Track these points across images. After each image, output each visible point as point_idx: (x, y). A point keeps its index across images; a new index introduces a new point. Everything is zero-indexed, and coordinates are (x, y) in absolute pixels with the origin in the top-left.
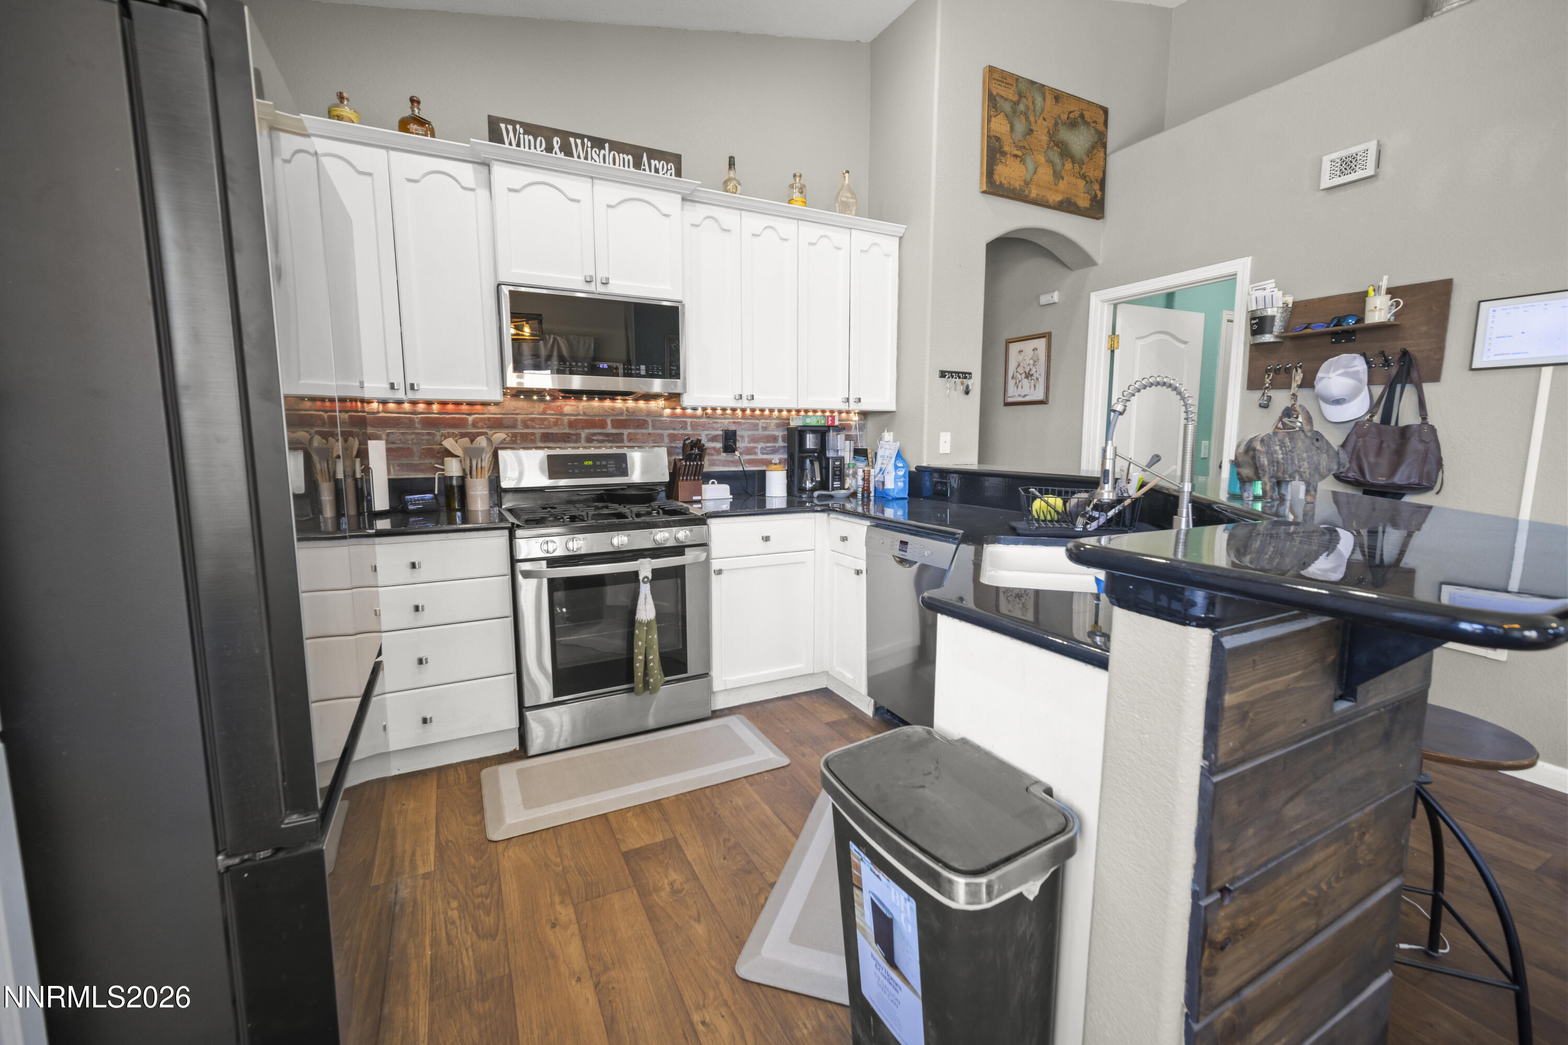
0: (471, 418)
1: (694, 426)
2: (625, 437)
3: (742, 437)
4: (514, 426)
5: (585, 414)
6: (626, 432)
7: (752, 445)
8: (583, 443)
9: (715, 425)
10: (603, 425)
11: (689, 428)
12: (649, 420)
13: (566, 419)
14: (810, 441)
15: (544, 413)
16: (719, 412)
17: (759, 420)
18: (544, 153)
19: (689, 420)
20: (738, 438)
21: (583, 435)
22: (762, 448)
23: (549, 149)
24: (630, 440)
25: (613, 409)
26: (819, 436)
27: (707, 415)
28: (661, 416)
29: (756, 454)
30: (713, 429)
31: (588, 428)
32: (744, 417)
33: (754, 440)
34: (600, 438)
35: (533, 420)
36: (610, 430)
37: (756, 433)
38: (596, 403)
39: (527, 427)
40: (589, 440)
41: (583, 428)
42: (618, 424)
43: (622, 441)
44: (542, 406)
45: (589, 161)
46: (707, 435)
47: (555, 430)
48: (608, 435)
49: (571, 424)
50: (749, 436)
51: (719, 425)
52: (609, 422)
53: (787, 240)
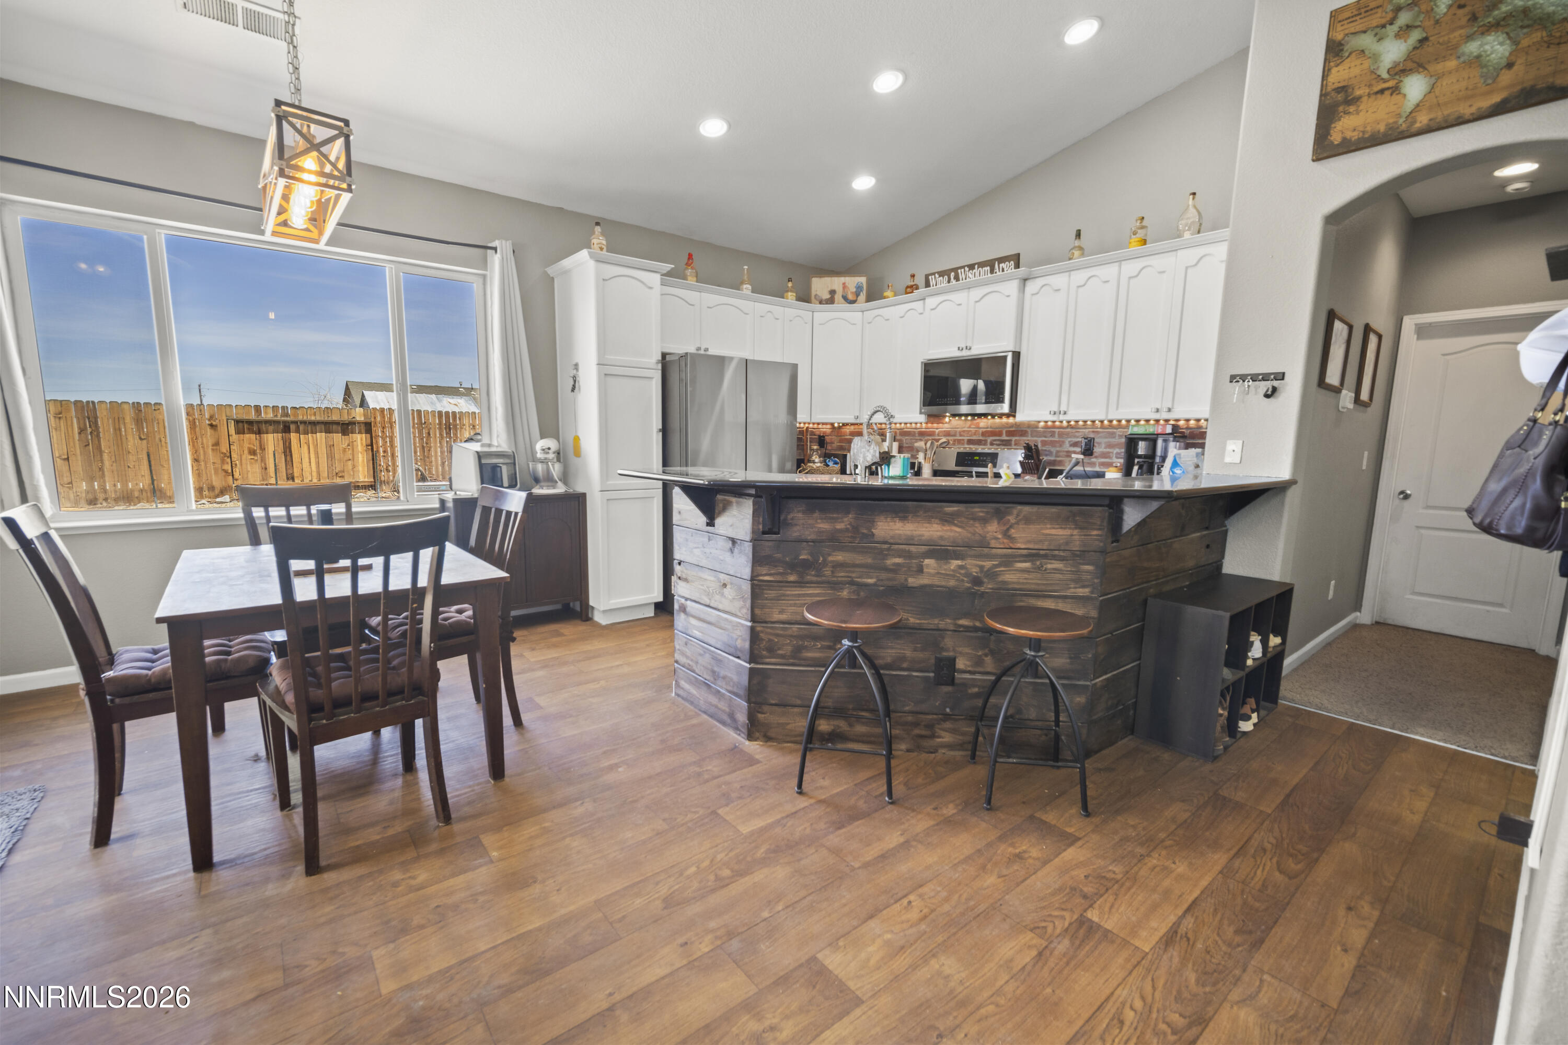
0: (937, 431)
1: (1060, 435)
2: (1013, 443)
3: (1099, 443)
4: (955, 435)
5: (991, 427)
6: (1014, 439)
7: (1108, 450)
8: (989, 446)
9: (1077, 434)
10: (1000, 434)
11: (1057, 435)
12: (1029, 430)
13: (981, 430)
14: (1142, 448)
15: (970, 427)
16: (1081, 423)
17: (1117, 429)
18: (948, 284)
19: (1057, 430)
20: (1095, 444)
21: (989, 441)
22: (1117, 453)
24: (1016, 444)
25: (1007, 423)
26: (1151, 443)
27: (1072, 427)
28: (1037, 427)
29: (1110, 457)
30: (1075, 437)
31: (992, 436)
32: (1103, 427)
33: (1110, 446)
34: (998, 443)
35: (964, 431)
36: (1004, 437)
37: (1114, 440)
38: (997, 420)
39: (961, 435)
40: (992, 444)
41: (989, 436)
42: (1010, 433)
43: (1010, 445)
44: (969, 423)
45: (968, 280)
46: (1069, 442)
47: (974, 438)
48: (1003, 441)
49: (983, 434)
50: (1105, 443)
51: (1080, 434)
52: (1004, 432)
53: (1108, 281)
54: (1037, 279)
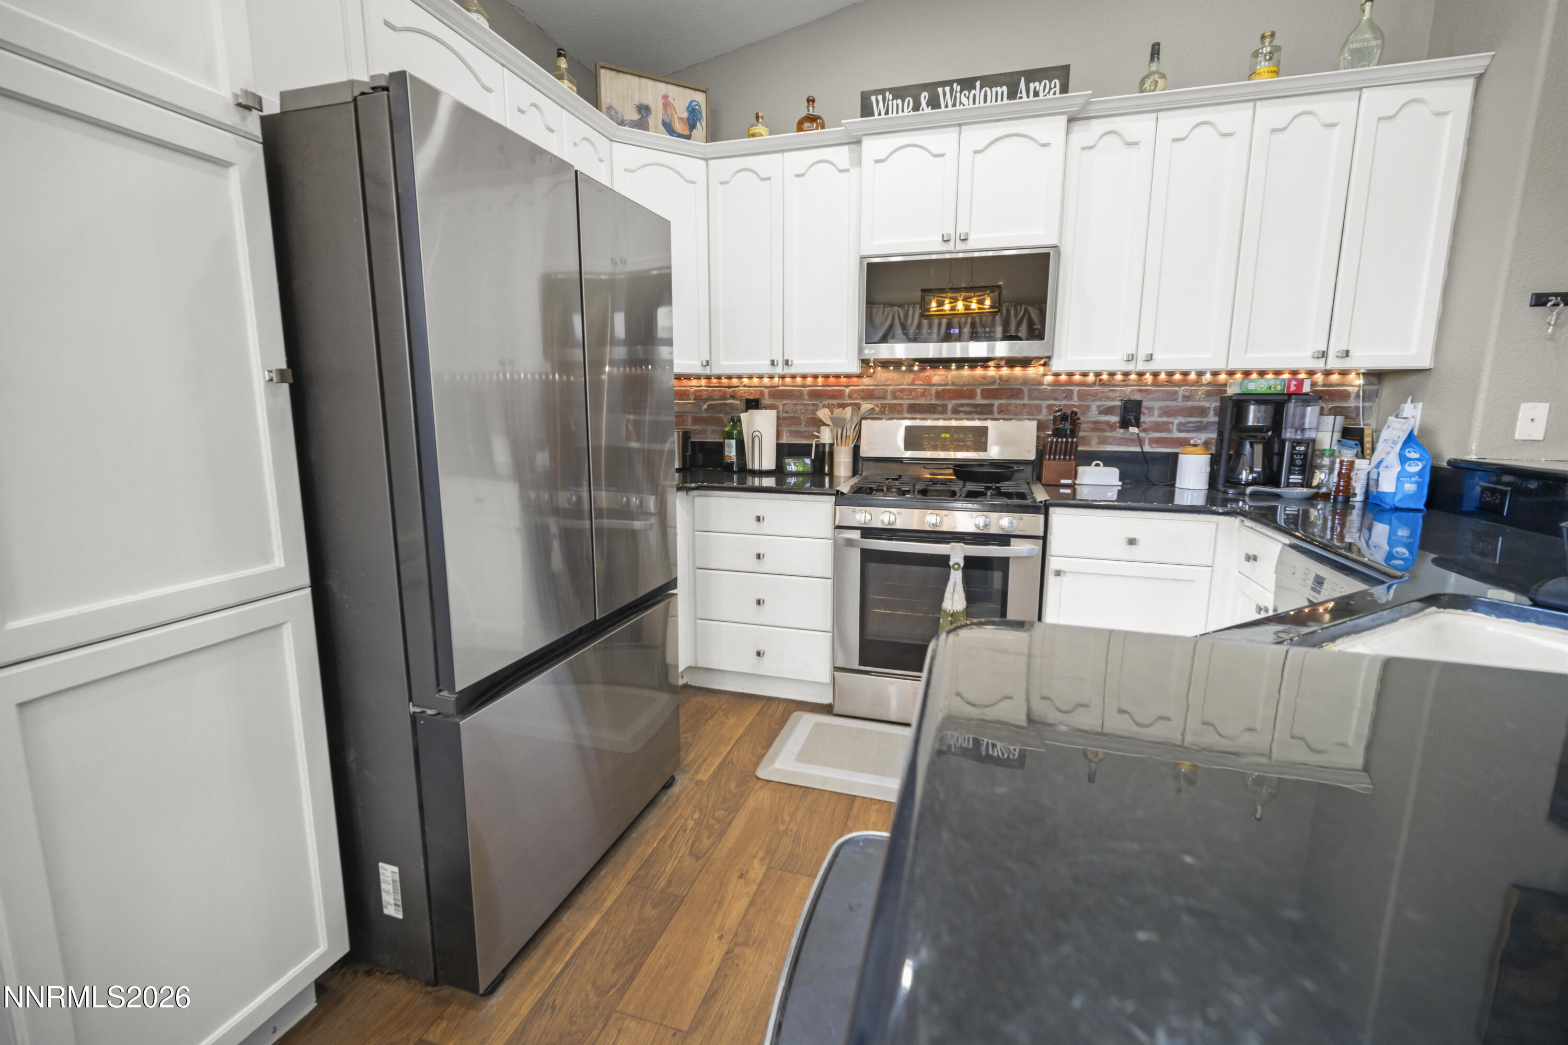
0: (847, 390)
1: (1081, 396)
2: (995, 409)
3: (1151, 409)
4: (884, 398)
5: (953, 384)
6: (997, 403)
7: (1165, 419)
8: (949, 414)
9: (1112, 395)
10: (971, 394)
11: (1075, 397)
12: (1025, 389)
13: (934, 389)
14: (1253, 416)
15: (913, 383)
16: (1119, 377)
17: (1180, 386)
18: (912, 113)
19: (1076, 389)
20: (1143, 410)
21: (950, 406)
22: (1180, 424)
23: (917, 107)
24: (1000, 412)
25: (984, 378)
26: (1270, 408)
27: (1102, 384)
28: (1041, 384)
29: (1169, 431)
30: (1108, 398)
31: (955, 398)
32: (1155, 384)
33: (1167, 412)
34: (967, 409)
35: (901, 391)
36: (979, 400)
37: (1174, 403)
38: (966, 372)
39: (895, 398)
40: (956, 411)
41: (950, 398)
42: (990, 393)
43: (991, 412)
44: (912, 376)
45: (958, 107)
46: (1098, 407)
47: (922, 401)
48: (976, 406)
49: (938, 395)
50: (1161, 408)
51: (1118, 394)
52: (979, 392)
53: (1231, 134)
54: (1093, 121)
